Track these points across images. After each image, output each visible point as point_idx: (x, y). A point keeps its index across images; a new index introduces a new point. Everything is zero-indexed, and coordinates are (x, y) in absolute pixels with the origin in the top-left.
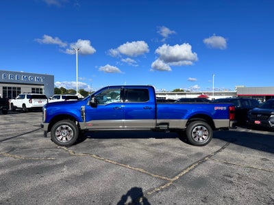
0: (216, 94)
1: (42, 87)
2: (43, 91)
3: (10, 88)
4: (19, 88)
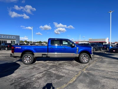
0: (81, 42)
1: (15, 40)
2: (15, 42)
3: (4, 41)
4: (6, 41)
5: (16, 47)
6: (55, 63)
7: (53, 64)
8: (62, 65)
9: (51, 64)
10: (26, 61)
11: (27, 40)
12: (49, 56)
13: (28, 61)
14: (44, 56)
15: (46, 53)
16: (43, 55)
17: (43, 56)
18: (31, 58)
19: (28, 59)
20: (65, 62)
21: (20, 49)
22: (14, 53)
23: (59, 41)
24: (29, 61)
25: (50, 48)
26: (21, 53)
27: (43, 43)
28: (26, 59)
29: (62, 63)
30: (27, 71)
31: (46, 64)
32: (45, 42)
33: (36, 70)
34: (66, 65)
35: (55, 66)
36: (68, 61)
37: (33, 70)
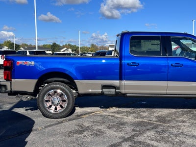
5: (20, 62)
6: (146, 114)
7: (137, 117)
8: (169, 121)
10: (50, 106)
12: (123, 91)
13: (59, 108)
14: (107, 91)
15: (116, 83)
16: (104, 87)
17: (105, 90)
18: (65, 98)
19: (57, 100)
20: (175, 113)
21: (30, 67)
22: (13, 80)
24: (61, 107)
25: (128, 64)
26: (36, 81)
27: (65, 49)
28: (49, 101)
29: (168, 115)
30: (68, 139)
31: (113, 116)
32: (69, 45)
33: (91, 135)
34: (187, 124)
35: (151, 125)
36: (182, 109)
37: (82, 135)
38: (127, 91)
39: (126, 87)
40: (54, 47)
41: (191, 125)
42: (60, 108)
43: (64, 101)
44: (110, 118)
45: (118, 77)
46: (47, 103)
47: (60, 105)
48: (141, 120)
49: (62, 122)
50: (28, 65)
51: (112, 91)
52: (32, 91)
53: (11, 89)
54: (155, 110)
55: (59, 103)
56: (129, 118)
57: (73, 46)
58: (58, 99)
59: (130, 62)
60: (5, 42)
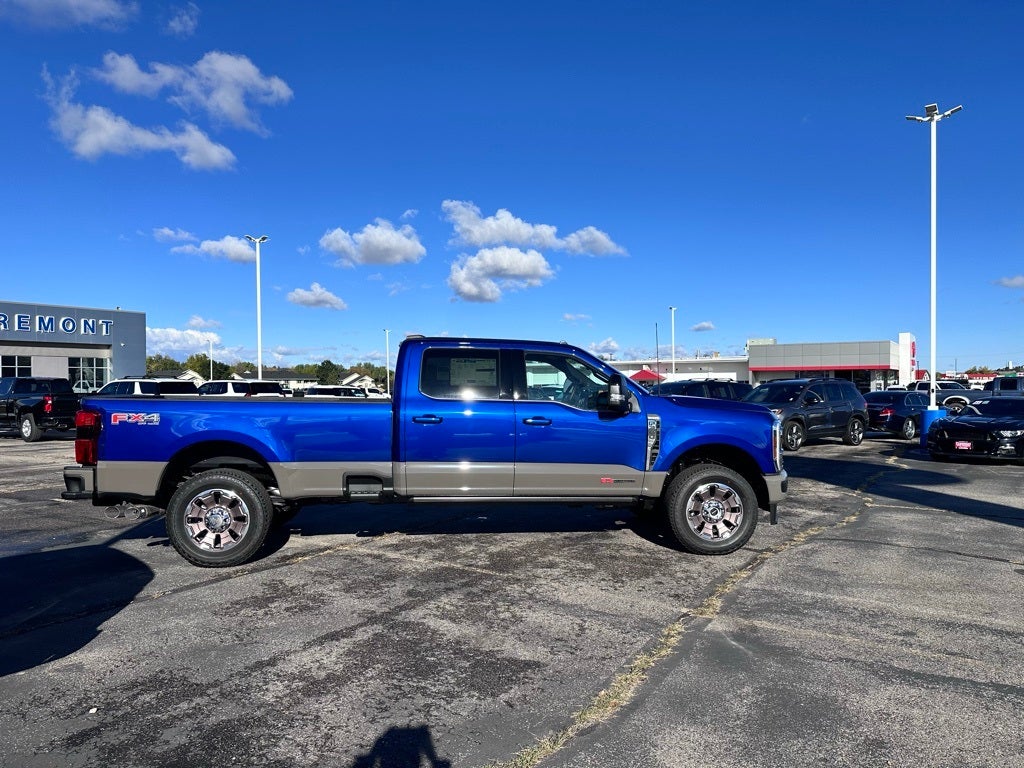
1: (105, 354)
2: (108, 367)
4: (26, 360)
5: (119, 417)
6: (463, 549)
7: (440, 558)
8: (516, 566)
9: (423, 562)
10: (203, 534)
11: (213, 356)
12: (402, 490)
13: (225, 538)
14: (358, 491)
15: (384, 468)
16: (351, 479)
17: (353, 487)
18: (245, 510)
19: (221, 515)
20: (543, 545)
21: (148, 429)
23: (491, 364)
24: (234, 535)
25: (414, 419)
26: (161, 466)
27: (356, 376)
28: (201, 520)
29: (523, 551)
30: (217, 622)
31: (379, 557)
32: (368, 366)
33: (287, 609)
34: (556, 572)
35: (463, 578)
36: (567, 534)
37: (261, 612)
38: (412, 489)
39: (409, 478)
40: (327, 372)
41: (565, 574)
42: (230, 539)
43: (241, 519)
44: (369, 561)
45: (389, 453)
46: (194, 526)
47: (231, 532)
48: (446, 565)
49: (229, 577)
50: (142, 422)
51: (374, 490)
52: (154, 494)
53: (95, 488)
54: (498, 537)
55: (227, 526)
56: (421, 560)
57: (378, 370)
58: (225, 513)
59: (419, 413)
60: (192, 358)
